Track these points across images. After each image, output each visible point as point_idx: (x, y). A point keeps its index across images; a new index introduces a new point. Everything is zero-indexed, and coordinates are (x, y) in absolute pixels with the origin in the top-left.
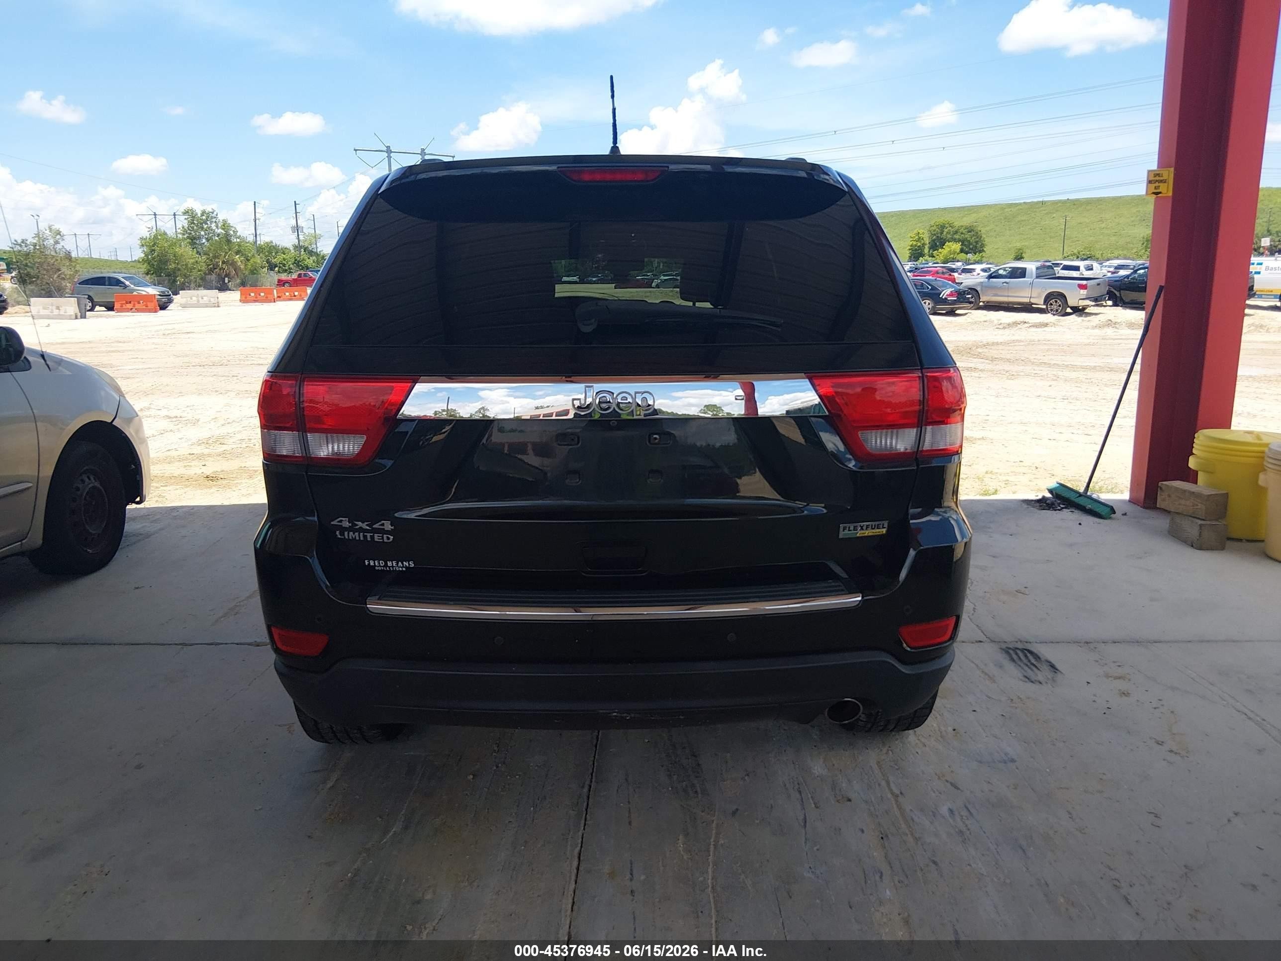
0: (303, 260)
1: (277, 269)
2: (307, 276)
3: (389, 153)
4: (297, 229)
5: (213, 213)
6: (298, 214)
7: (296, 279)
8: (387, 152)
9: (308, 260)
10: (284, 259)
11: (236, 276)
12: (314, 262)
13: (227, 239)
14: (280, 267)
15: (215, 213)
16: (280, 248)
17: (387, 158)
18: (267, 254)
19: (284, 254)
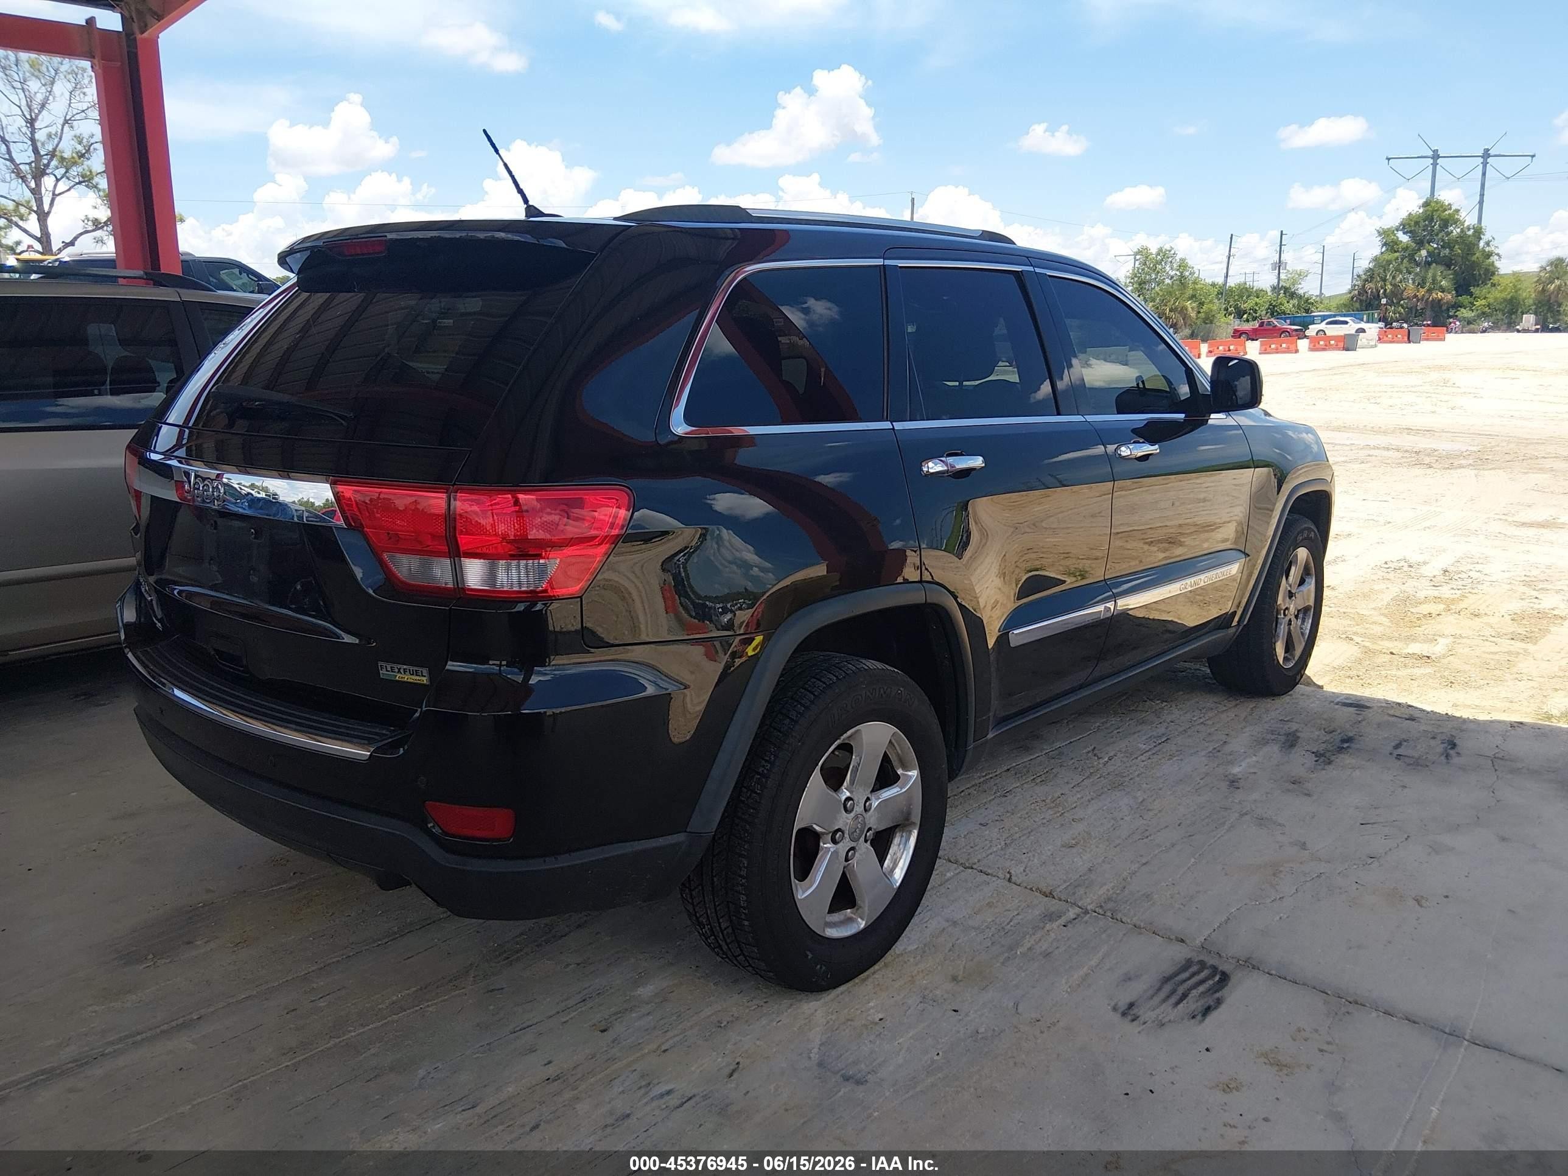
0: (1281, 304)
1: (1245, 316)
2: (1270, 325)
3: (1436, 156)
4: (1279, 265)
5: (1170, 251)
6: (1283, 247)
7: (1256, 329)
8: (1432, 158)
9: (1286, 305)
10: (1256, 303)
11: (1183, 326)
12: (1294, 306)
13: (1182, 281)
14: (1249, 314)
15: (1172, 252)
16: (1255, 289)
17: (1431, 166)
18: (1236, 297)
19: (1258, 298)
